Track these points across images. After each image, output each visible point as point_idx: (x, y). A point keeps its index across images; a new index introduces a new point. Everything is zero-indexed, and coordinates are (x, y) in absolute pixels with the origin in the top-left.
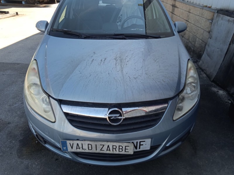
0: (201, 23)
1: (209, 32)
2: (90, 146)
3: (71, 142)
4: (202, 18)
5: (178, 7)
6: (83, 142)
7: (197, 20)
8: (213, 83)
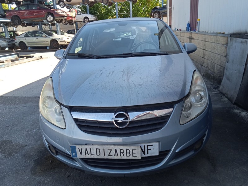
0: (217, 49)
1: (226, 56)
2: (98, 151)
3: (80, 147)
4: (217, 44)
5: (195, 38)
6: (91, 147)
7: (213, 47)
8: (235, 106)
